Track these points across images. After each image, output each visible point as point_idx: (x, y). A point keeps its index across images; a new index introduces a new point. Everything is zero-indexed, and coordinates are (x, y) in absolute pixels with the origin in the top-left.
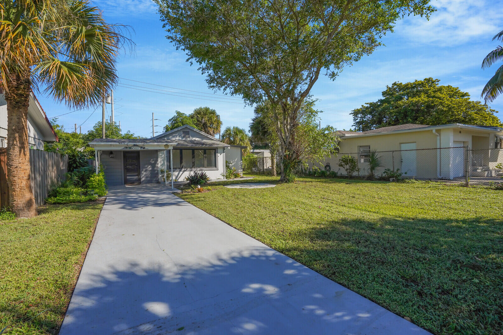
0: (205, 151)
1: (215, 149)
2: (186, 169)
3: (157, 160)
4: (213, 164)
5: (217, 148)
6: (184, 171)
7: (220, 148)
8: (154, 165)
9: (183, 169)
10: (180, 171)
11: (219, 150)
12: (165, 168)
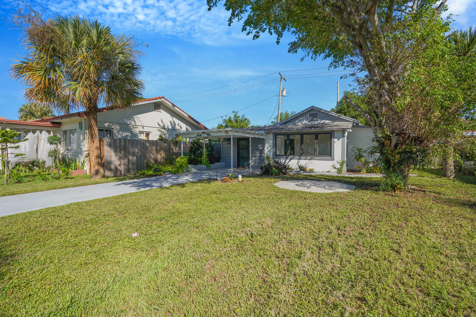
0: (316, 135)
1: (331, 133)
2: (293, 157)
3: (264, 147)
4: (327, 153)
5: (334, 131)
6: (291, 159)
7: (338, 131)
8: (261, 152)
9: (290, 157)
10: (287, 159)
11: (336, 134)
12: (271, 155)
